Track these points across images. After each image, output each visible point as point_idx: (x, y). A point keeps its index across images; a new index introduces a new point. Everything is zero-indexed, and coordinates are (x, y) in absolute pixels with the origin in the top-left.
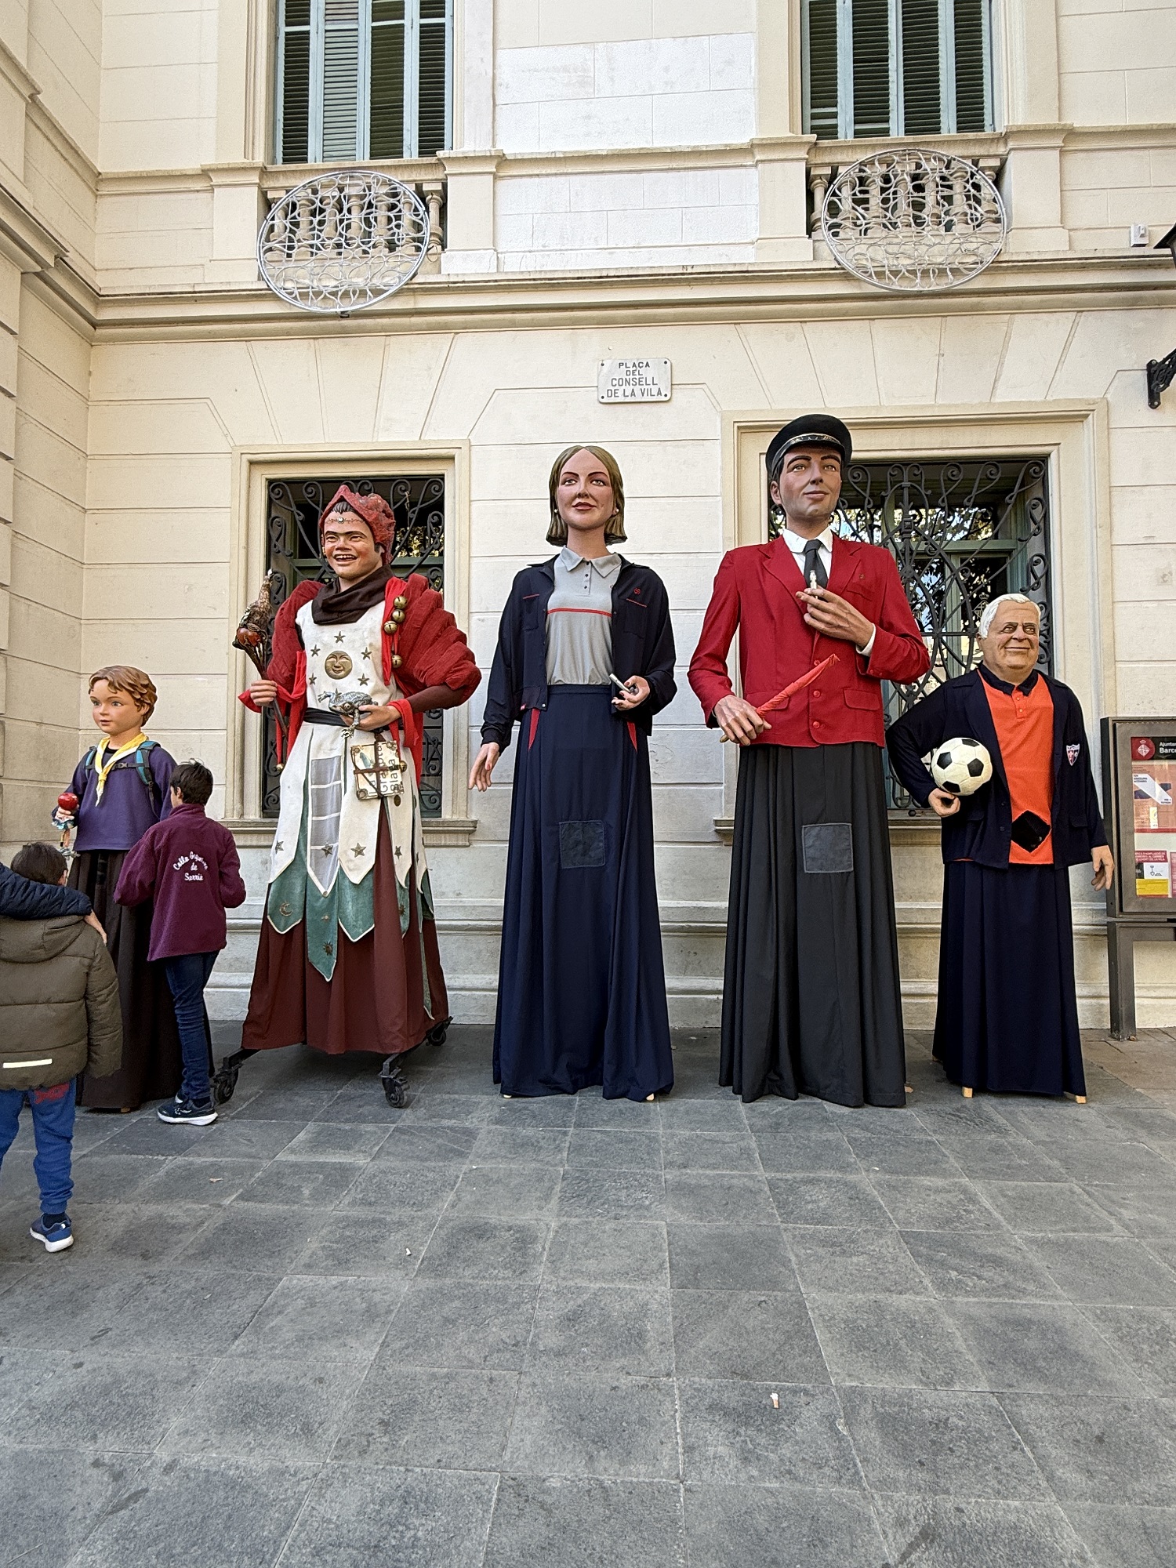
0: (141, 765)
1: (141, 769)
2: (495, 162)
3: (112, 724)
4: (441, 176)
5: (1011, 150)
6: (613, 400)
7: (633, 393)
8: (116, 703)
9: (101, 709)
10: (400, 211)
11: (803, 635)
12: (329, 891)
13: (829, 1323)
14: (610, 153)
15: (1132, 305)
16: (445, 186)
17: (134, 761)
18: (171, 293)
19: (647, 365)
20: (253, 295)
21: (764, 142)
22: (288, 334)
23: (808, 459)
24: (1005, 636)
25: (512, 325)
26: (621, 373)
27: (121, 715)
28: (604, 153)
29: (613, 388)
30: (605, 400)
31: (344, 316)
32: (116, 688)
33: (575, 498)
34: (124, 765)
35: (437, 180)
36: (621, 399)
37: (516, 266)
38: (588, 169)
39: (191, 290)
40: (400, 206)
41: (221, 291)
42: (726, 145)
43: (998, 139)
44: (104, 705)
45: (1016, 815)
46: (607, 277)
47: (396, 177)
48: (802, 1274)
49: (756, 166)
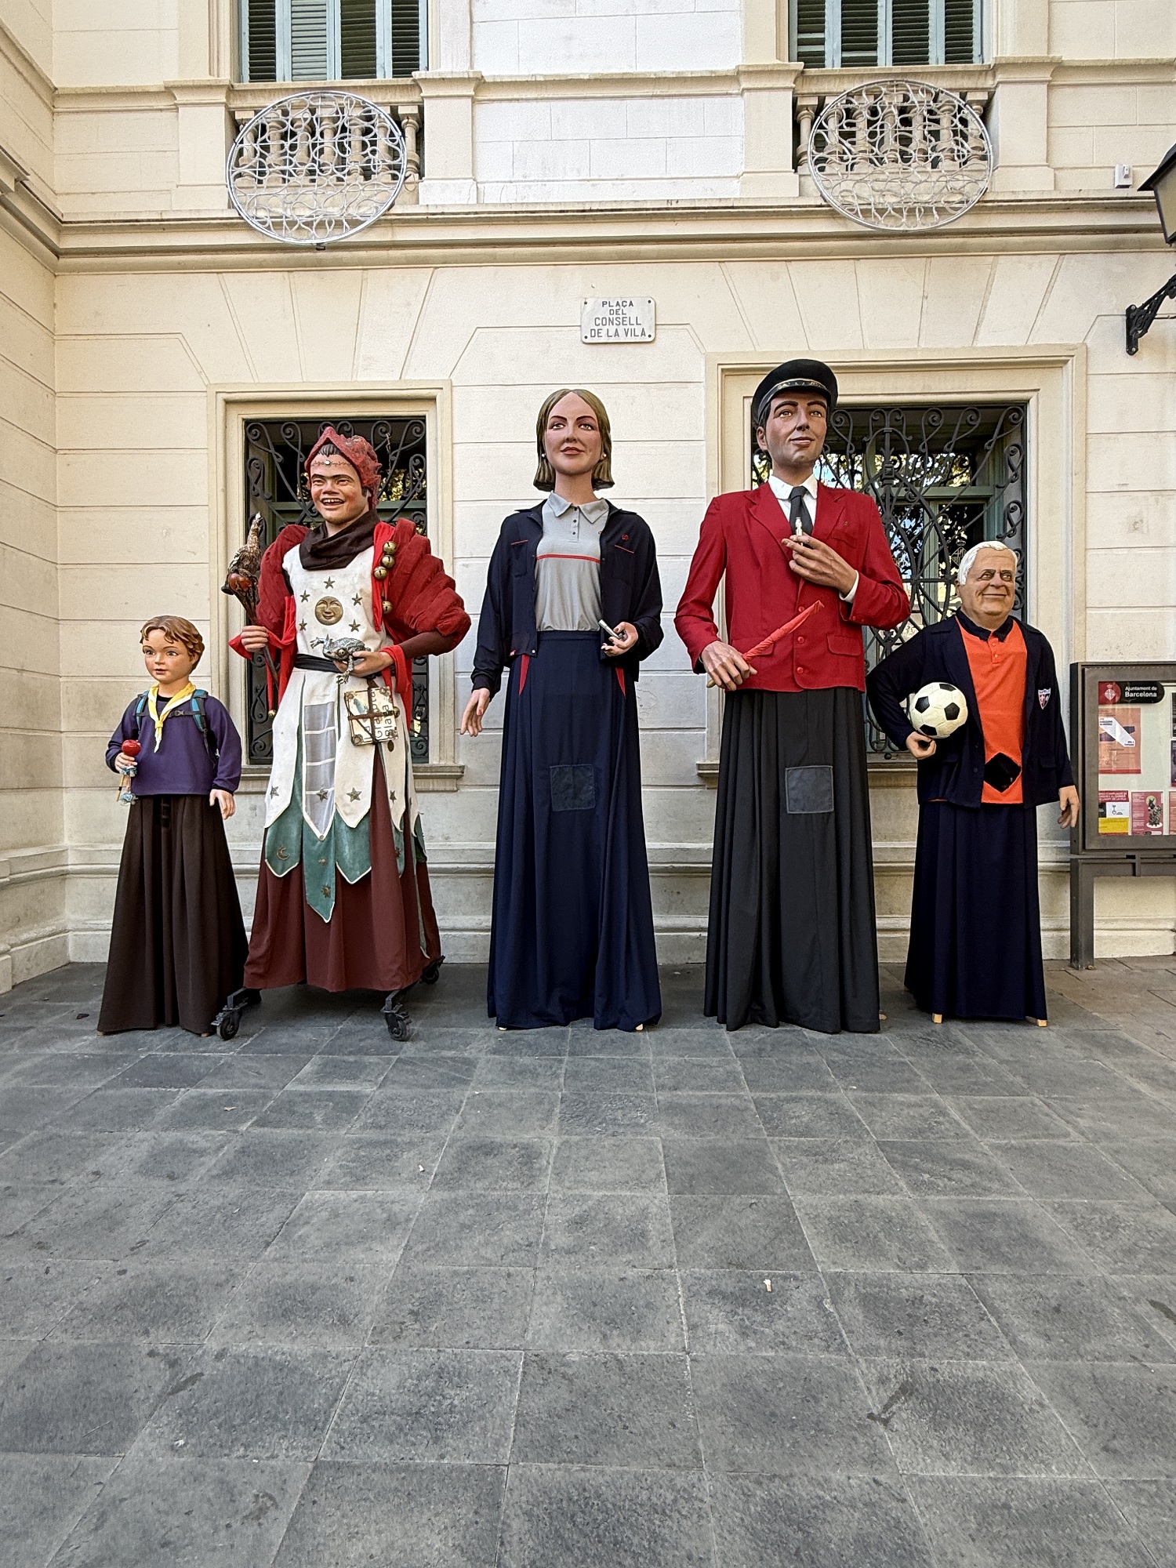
0: (197, 713)
1: (197, 717)
2: (473, 85)
3: (168, 673)
4: (416, 98)
5: (999, 83)
6: (596, 340)
7: (617, 333)
8: (171, 653)
9: (157, 657)
10: (375, 136)
11: (788, 582)
12: (325, 835)
13: (814, 1220)
14: (592, 77)
15: (1114, 248)
16: (421, 109)
17: (190, 709)
18: (137, 221)
19: (631, 304)
20: (225, 225)
21: (751, 69)
22: (261, 266)
23: (795, 405)
24: (982, 583)
25: (494, 260)
26: (605, 312)
27: (176, 664)
28: (586, 77)
29: (596, 328)
30: (589, 340)
31: (319, 248)
32: (172, 638)
33: (563, 442)
34: (182, 713)
35: (413, 103)
36: (605, 339)
37: (497, 198)
38: (570, 94)
39: (159, 217)
40: (375, 130)
41: (189, 220)
42: (712, 72)
43: (987, 72)
44: (159, 655)
45: (989, 757)
46: (591, 210)
47: (370, 99)
48: (789, 1180)
49: (742, 94)
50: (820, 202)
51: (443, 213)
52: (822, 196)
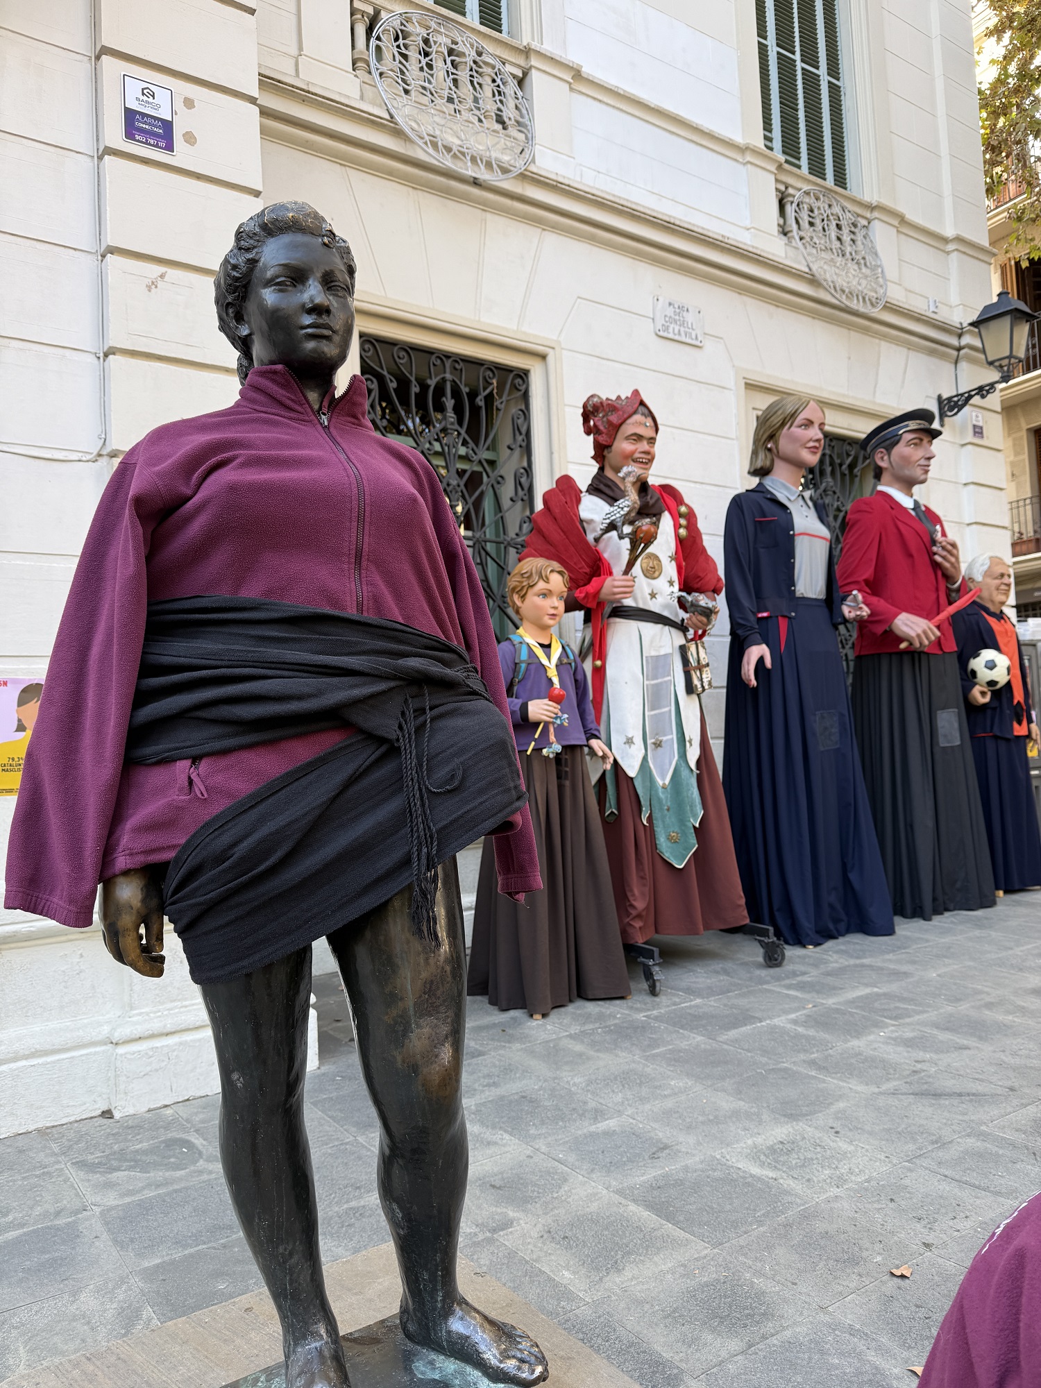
2: (572, 74)
4: (522, 62)
5: (876, 218)
6: (665, 334)
7: (679, 333)
12: (667, 781)
14: (656, 108)
16: (525, 74)
18: (279, 81)
19: (687, 310)
21: (756, 149)
22: (390, 174)
23: (921, 440)
24: (997, 581)
25: (592, 239)
26: (670, 311)
28: (653, 106)
29: (666, 324)
30: (661, 333)
31: (476, 183)
33: (811, 440)
35: (519, 66)
36: (671, 336)
37: (597, 186)
39: (305, 87)
41: (337, 102)
42: (730, 139)
43: (869, 207)
49: (744, 164)
50: (807, 270)
51: (569, 186)
52: (808, 266)
